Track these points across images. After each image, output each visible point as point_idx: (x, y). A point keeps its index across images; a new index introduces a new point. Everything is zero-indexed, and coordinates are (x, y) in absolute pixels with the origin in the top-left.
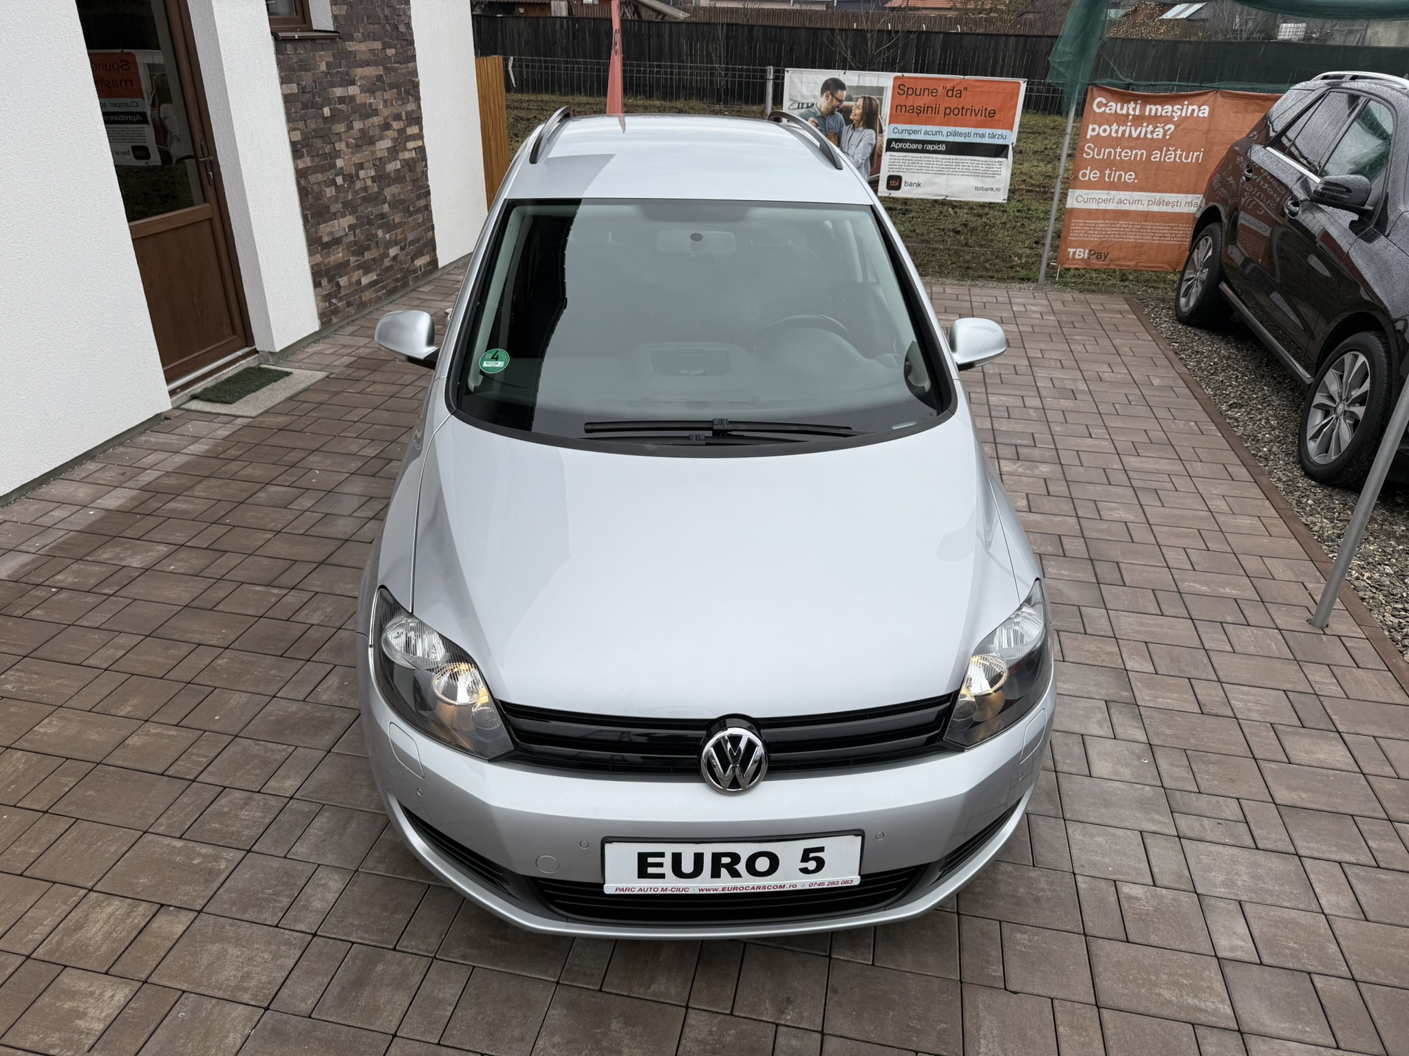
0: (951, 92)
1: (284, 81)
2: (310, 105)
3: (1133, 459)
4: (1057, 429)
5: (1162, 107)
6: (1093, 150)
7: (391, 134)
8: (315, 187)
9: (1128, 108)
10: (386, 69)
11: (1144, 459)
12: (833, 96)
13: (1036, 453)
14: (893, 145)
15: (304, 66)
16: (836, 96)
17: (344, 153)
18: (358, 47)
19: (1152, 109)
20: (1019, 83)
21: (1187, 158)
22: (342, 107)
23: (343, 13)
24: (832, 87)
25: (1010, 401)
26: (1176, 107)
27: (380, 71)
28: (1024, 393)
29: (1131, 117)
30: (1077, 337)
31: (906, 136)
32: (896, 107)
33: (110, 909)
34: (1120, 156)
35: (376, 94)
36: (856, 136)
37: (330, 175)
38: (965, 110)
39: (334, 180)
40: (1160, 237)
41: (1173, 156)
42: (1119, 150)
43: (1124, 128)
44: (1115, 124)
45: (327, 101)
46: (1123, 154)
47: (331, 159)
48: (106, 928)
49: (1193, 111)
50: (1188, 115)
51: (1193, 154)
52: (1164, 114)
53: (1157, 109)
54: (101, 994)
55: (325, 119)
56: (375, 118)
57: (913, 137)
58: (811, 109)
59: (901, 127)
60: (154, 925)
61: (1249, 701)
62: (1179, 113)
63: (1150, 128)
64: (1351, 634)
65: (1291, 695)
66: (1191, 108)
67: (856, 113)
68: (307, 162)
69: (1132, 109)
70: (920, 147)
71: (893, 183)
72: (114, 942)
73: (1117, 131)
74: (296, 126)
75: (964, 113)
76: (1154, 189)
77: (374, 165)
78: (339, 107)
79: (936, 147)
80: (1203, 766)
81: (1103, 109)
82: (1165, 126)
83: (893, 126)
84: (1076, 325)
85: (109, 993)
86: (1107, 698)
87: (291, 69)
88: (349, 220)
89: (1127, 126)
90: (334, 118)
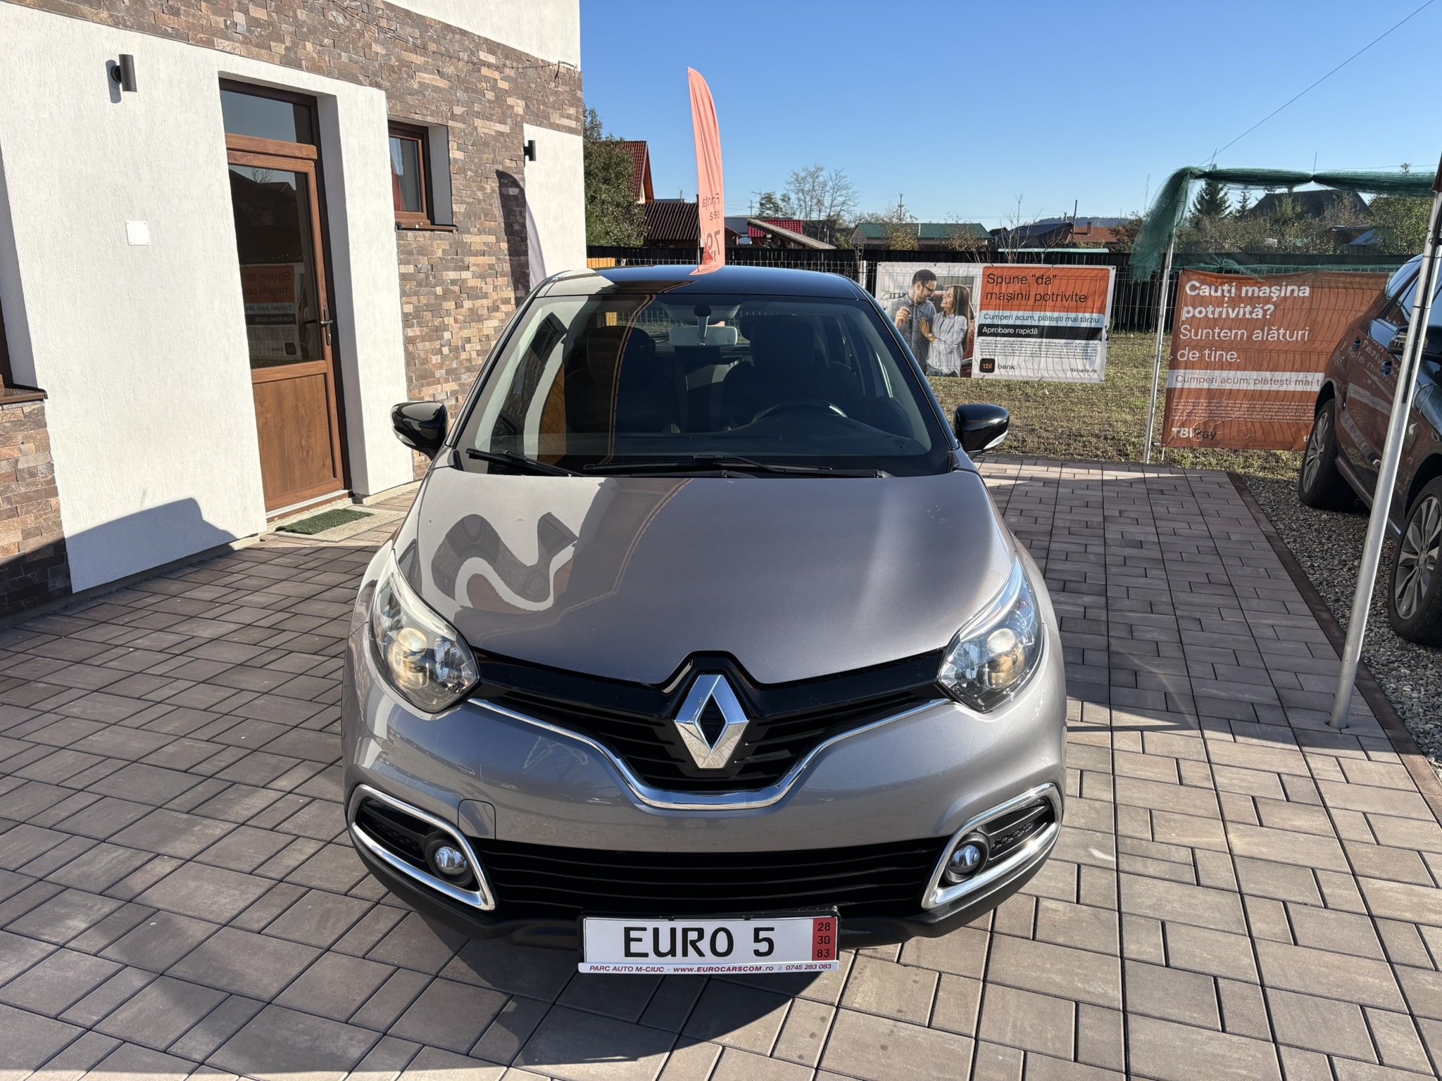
0: (1039, 279)
1: (401, 262)
2: (424, 284)
3: (1185, 594)
4: (1114, 570)
5: (1259, 288)
6: (1190, 331)
7: (497, 314)
8: (422, 354)
9: (1223, 291)
10: (498, 259)
11: (1196, 595)
12: (924, 286)
13: (1084, 587)
14: (985, 330)
15: (422, 251)
16: (927, 286)
17: (452, 327)
18: (475, 240)
19: (1248, 291)
20: (1108, 270)
21: (1291, 337)
22: (456, 289)
23: (462, 210)
24: (924, 277)
25: (1072, 548)
26: (1273, 289)
27: (492, 260)
28: (1089, 542)
29: (1226, 299)
30: (1162, 502)
31: (996, 322)
32: (986, 295)
33: (116, 854)
34: (1219, 336)
35: (487, 279)
36: (947, 321)
37: (437, 344)
38: (1055, 296)
39: (440, 349)
40: (1272, 416)
41: (1276, 335)
42: (1217, 330)
43: (1221, 309)
44: (1211, 306)
45: (440, 282)
46: (1222, 335)
47: (440, 331)
48: (109, 866)
49: (1293, 291)
50: (1287, 295)
51: (1298, 333)
52: (1261, 294)
53: (1253, 290)
54: (91, 907)
55: (437, 296)
56: (484, 300)
57: (1004, 322)
58: (903, 299)
59: (991, 313)
60: (148, 867)
61: (1235, 779)
62: (1278, 293)
63: (1248, 308)
64: (1370, 735)
65: (1284, 777)
66: (1289, 288)
67: (947, 302)
68: (415, 331)
69: (1228, 290)
70: (1012, 331)
71: (987, 366)
72: (111, 875)
73: (1213, 313)
74: (409, 300)
75: (1055, 299)
76: (1259, 369)
77: (480, 341)
78: (452, 288)
79: (1028, 331)
80: (1163, 822)
81: (1197, 291)
82: (1264, 306)
83: (984, 312)
84: (1165, 492)
85: (99, 906)
86: (1082, 768)
87: (411, 253)
88: (452, 386)
89: (1223, 307)
90: (447, 295)
